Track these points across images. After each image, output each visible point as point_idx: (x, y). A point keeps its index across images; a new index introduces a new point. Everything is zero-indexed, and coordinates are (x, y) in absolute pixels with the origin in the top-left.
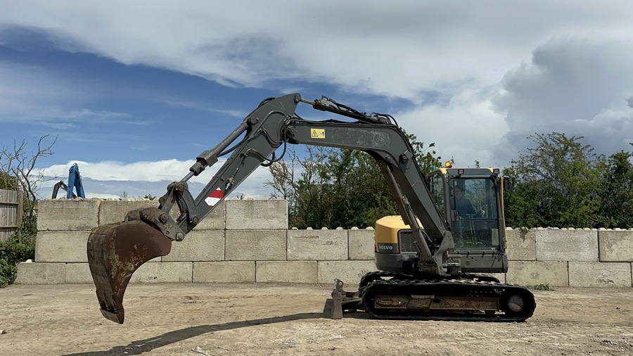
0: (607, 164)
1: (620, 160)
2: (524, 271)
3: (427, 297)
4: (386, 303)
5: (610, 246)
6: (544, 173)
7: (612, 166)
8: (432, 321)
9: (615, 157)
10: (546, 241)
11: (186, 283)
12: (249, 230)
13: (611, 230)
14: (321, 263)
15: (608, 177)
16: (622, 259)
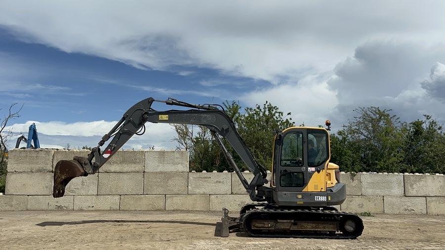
0: (408, 128)
1: (417, 126)
2: (354, 202)
3: (288, 221)
4: (260, 225)
5: (412, 186)
6: (366, 134)
7: (412, 130)
8: (292, 238)
9: (414, 124)
10: (368, 182)
11: (115, 211)
12: (161, 173)
13: (412, 174)
14: (212, 197)
15: (409, 137)
16: (420, 195)
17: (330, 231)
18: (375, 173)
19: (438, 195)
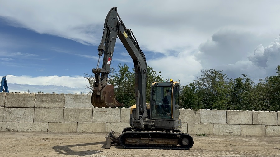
0: (233, 82)
2: (195, 127)
3: (148, 138)
4: (130, 141)
7: (235, 84)
8: (149, 149)
9: (236, 80)
10: (205, 115)
11: (44, 132)
12: (75, 108)
13: (232, 111)
14: (108, 123)
15: (234, 88)
16: (236, 123)
17: (173, 145)
18: (209, 109)
19: (247, 123)
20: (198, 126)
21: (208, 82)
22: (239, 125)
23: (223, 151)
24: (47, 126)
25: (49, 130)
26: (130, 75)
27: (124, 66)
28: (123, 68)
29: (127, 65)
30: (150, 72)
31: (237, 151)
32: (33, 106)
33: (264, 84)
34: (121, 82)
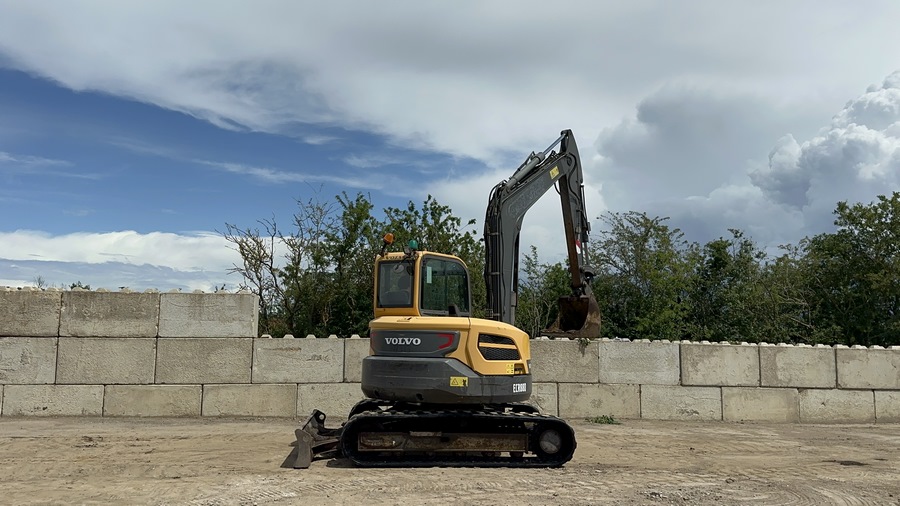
0: (702, 255)
1: (718, 250)
2: (583, 397)
3: (431, 434)
4: (374, 443)
5: (694, 365)
6: (621, 264)
7: (708, 258)
9: (711, 246)
10: (612, 357)
11: (93, 417)
12: (195, 338)
13: (698, 343)
14: (303, 388)
15: (703, 272)
16: (710, 383)
17: (511, 453)
18: (625, 339)
19: (744, 382)
20: (591, 393)
21: (623, 253)
22: (719, 389)
23: (667, 469)
24: (99, 398)
25: (108, 412)
26: (376, 231)
27: (358, 200)
28: (354, 206)
29: (366, 198)
30: (442, 220)
31: (711, 469)
32: (55, 332)
33: (797, 258)
34: (348, 252)
